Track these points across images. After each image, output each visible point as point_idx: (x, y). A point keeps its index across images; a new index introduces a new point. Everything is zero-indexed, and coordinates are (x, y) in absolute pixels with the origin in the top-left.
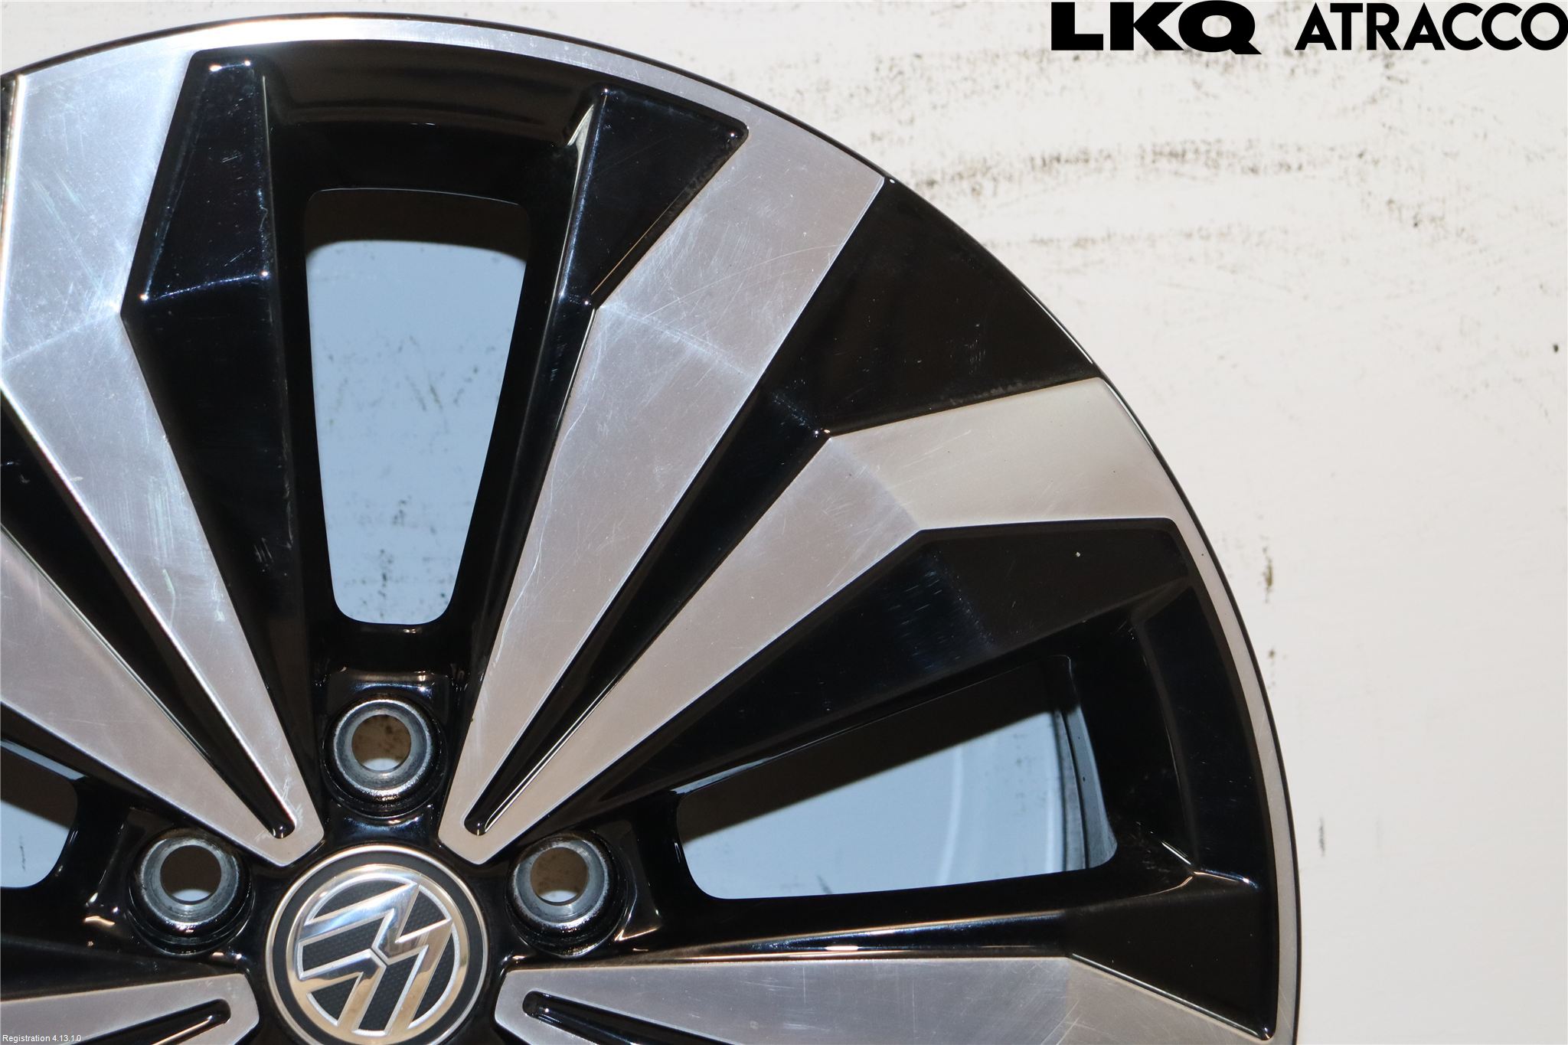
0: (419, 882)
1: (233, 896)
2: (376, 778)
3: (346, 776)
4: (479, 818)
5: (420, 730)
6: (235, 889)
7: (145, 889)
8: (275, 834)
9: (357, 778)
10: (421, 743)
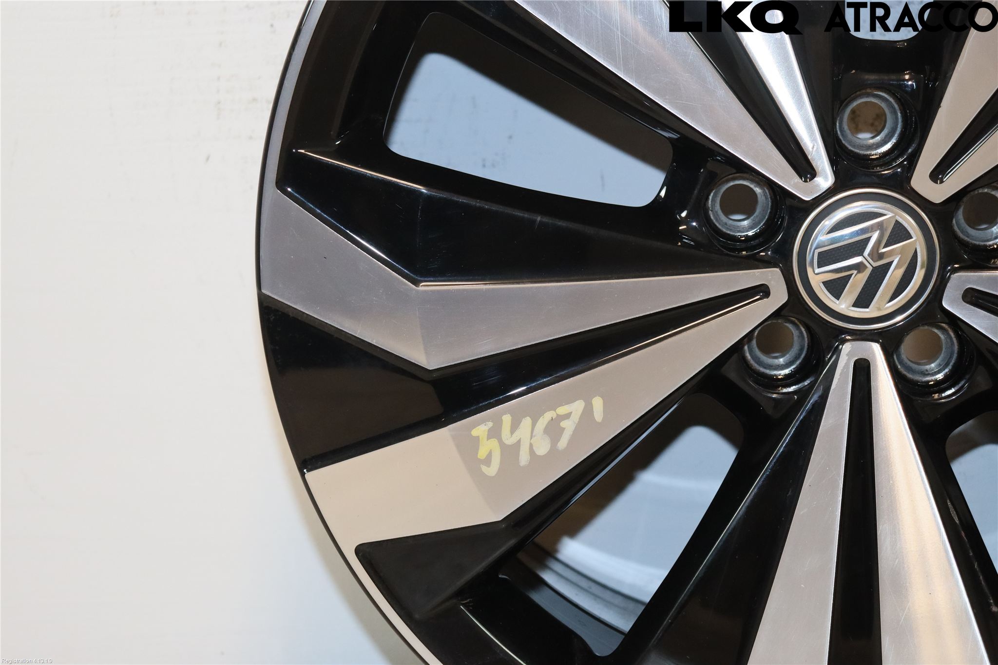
0: (896, 214)
1: (767, 217)
2: (861, 143)
3: (843, 142)
4: (938, 174)
5: (895, 113)
6: (768, 213)
7: (711, 211)
8: (803, 180)
9: (850, 142)
10: (894, 121)
